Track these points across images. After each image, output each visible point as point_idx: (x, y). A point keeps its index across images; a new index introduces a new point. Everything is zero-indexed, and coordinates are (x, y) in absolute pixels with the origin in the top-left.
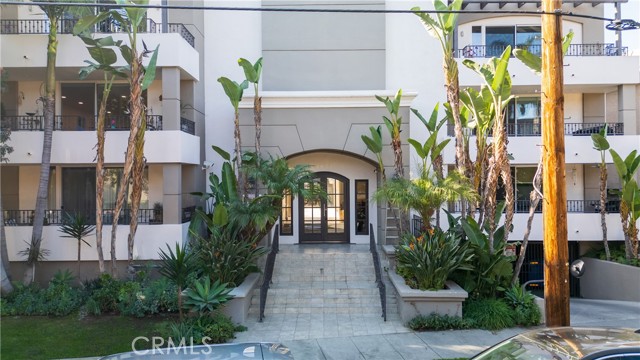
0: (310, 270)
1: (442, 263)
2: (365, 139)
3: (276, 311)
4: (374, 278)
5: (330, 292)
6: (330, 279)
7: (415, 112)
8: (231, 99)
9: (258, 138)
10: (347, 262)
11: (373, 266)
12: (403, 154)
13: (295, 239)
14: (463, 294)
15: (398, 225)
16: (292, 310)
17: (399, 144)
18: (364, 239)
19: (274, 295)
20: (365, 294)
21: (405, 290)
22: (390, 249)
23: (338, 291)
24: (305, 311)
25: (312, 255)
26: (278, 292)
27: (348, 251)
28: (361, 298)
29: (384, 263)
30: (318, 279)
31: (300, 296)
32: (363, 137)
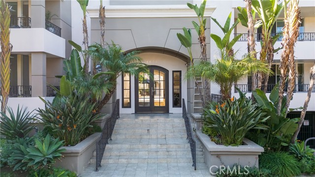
0: (140, 130)
1: (242, 123)
2: (179, 36)
3: (111, 161)
4: (186, 136)
5: (153, 146)
6: (154, 137)
7: (215, 20)
8: (81, 4)
9: (103, 35)
10: (167, 125)
11: (185, 128)
12: (207, 47)
13: (132, 110)
14: (260, 149)
15: (202, 99)
16: (123, 161)
17: (204, 38)
18: (179, 110)
19: (111, 149)
20: (179, 147)
21: (211, 146)
22: (197, 116)
23: (159, 146)
24: (133, 161)
25: (142, 120)
26: (114, 146)
27: (168, 118)
28: (176, 151)
29: (193, 125)
30: (145, 137)
31: (131, 150)
32: (178, 34)
